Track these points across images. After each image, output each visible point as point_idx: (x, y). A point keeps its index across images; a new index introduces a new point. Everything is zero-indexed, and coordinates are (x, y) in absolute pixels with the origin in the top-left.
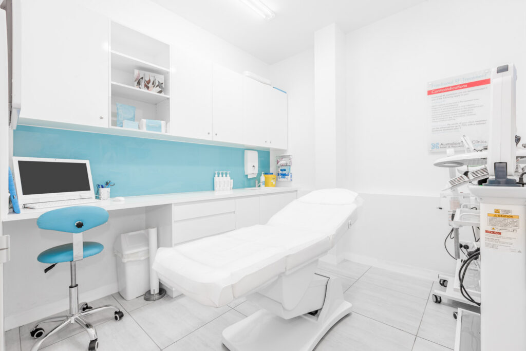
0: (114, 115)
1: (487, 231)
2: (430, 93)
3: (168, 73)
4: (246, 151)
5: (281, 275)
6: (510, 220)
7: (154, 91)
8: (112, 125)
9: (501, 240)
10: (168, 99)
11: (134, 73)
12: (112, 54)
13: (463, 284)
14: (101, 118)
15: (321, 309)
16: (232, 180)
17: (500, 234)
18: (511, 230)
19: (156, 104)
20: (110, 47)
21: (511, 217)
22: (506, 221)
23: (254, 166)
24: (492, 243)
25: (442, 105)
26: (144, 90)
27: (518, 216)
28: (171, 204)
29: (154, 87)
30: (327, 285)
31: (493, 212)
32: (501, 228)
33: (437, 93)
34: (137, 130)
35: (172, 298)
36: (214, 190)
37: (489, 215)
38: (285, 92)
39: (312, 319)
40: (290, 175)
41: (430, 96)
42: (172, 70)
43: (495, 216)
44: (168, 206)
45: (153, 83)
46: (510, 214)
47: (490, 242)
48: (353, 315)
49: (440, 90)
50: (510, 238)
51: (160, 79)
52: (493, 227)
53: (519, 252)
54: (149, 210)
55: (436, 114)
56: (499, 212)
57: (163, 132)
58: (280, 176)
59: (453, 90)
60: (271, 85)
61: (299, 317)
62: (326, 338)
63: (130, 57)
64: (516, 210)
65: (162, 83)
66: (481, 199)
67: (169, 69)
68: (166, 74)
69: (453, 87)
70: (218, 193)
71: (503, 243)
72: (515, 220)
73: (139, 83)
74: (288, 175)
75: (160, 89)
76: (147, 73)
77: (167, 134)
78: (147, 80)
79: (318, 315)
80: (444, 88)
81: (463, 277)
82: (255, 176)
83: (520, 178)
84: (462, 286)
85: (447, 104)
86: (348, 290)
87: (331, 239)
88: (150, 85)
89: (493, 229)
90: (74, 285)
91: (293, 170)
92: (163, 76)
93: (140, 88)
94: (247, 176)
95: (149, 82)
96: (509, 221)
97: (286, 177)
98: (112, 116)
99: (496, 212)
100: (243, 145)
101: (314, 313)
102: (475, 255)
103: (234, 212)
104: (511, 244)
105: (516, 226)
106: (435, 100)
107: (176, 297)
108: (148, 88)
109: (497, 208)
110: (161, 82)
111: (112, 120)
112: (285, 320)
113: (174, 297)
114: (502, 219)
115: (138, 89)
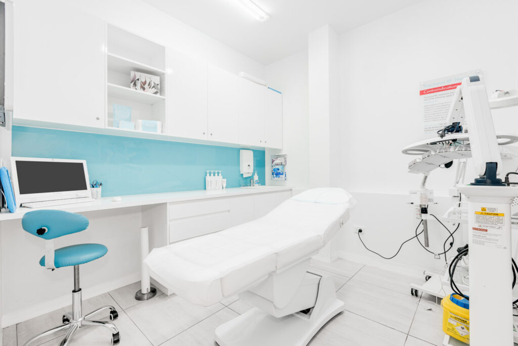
0: (111, 115)
1: (474, 229)
2: (422, 93)
3: (163, 74)
4: (241, 151)
5: (271, 275)
6: (496, 217)
7: (149, 92)
8: (109, 126)
9: (488, 237)
10: (164, 99)
11: (130, 75)
12: (108, 56)
13: (453, 279)
14: (98, 119)
15: (313, 307)
16: (225, 180)
17: (486, 231)
18: (497, 227)
19: (152, 105)
20: (106, 49)
21: (497, 214)
22: (492, 219)
23: (249, 165)
24: (479, 239)
25: (434, 105)
26: (140, 91)
27: (504, 214)
28: (166, 203)
29: (150, 88)
30: (319, 284)
31: (480, 210)
32: (487, 225)
33: (429, 93)
34: (133, 130)
35: (167, 295)
36: (205, 189)
37: (476, 213)
38: (280, 93)
39: (304, 317)
40: (284, 174)
41: (421, 96)
42: (168, 71)
43: (482, 213)
44: (163, 205)
45: (149, 85)
46: (495, 212)
47: (477, 239)
48: (346, 313)
49: (432, 91)
50: (497, 235)
51: (156, 80)
52: (480, 224)
53: (505, 248)
54: (145, 209)
55: (428, 114)
56: (485, 210)
57: (159, 132)
58: (275, 176)
59: (444, 90)
60: (265, 86)
61: (292, 315)
62: (318, 336)
63: (126, 59)
64: (501, 208)
65: (158, 85)
66: (468, 197)
67: (165, 70)
68: (161, 75)
69: (445, 87)
70: (209, 193)
71: (490, 239)
72: (501, 218)
73: (135, 84)
74: (282, 174)
75: (156, 90)
76: (143, 75)
77: (163, 134)
78: (143, 81)
79: (311, 314)
80: (436, 88)
81: (453, 273)
82: (250, 175)
83: (506, 178)
84: (452, 281)
85: (439, 104)
86: (340, 289)
87: (322, 238)
88: (146, 86)
89: (480, 226)
90: (77, 289)
91: (288, 169)
92: (158, 78)
93: (136, 89)
94: (242, 175)
95: (145, 83)
96: (495, 219)
97: (281, 176)
98: (109, 117)
99: (482, 210)
100: (239, 145)
101: (306, 312)
102: (464, 251)
103: (229, 211)
104: (497, 240)
105: (502, 223)
106: (426, 100)
107: (171, 295)
108: (144, 89)
109: (483, 207)
110: (157, 83)
111: (108, 121)
112: (277, 318)
113: (169, 294)
114: (488, 217)
115: (135, 90)
